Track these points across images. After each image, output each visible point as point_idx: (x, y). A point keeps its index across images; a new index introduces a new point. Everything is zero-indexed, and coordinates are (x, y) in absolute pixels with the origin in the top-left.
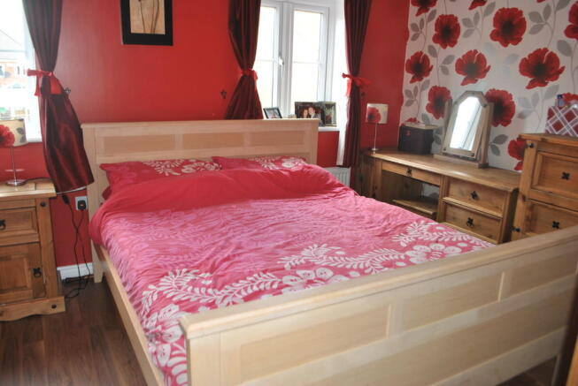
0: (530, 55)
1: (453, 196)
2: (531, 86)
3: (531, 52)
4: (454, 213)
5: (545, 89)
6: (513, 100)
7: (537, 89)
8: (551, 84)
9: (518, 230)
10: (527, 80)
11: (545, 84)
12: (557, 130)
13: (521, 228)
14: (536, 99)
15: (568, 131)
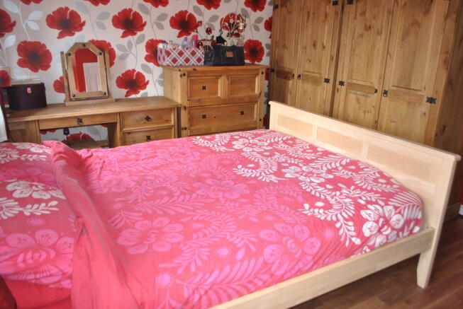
0: (119, 13)
1: (131, 126)
2: (124, 35)
3: (120, 11)
4: (133, 138)
5: (135, 37)
6: (112, 47)
7: (130, 38)
8: (139, 33)
9: (185, 129)
10: (121, 31)
11: (135, 34)
12: (174, 63)
13: (187, 126)
14: (130, 44)
15: (181, 62)
